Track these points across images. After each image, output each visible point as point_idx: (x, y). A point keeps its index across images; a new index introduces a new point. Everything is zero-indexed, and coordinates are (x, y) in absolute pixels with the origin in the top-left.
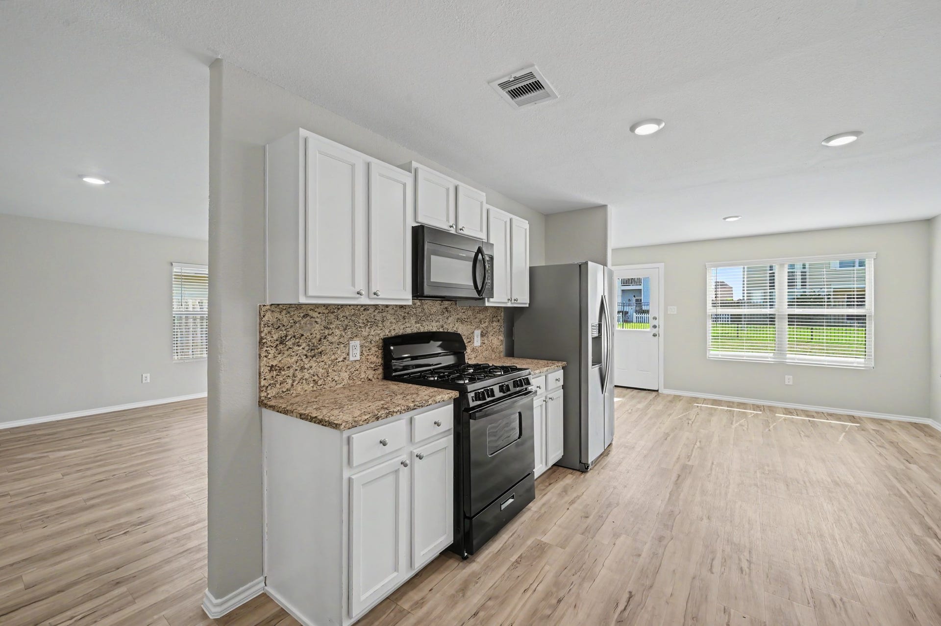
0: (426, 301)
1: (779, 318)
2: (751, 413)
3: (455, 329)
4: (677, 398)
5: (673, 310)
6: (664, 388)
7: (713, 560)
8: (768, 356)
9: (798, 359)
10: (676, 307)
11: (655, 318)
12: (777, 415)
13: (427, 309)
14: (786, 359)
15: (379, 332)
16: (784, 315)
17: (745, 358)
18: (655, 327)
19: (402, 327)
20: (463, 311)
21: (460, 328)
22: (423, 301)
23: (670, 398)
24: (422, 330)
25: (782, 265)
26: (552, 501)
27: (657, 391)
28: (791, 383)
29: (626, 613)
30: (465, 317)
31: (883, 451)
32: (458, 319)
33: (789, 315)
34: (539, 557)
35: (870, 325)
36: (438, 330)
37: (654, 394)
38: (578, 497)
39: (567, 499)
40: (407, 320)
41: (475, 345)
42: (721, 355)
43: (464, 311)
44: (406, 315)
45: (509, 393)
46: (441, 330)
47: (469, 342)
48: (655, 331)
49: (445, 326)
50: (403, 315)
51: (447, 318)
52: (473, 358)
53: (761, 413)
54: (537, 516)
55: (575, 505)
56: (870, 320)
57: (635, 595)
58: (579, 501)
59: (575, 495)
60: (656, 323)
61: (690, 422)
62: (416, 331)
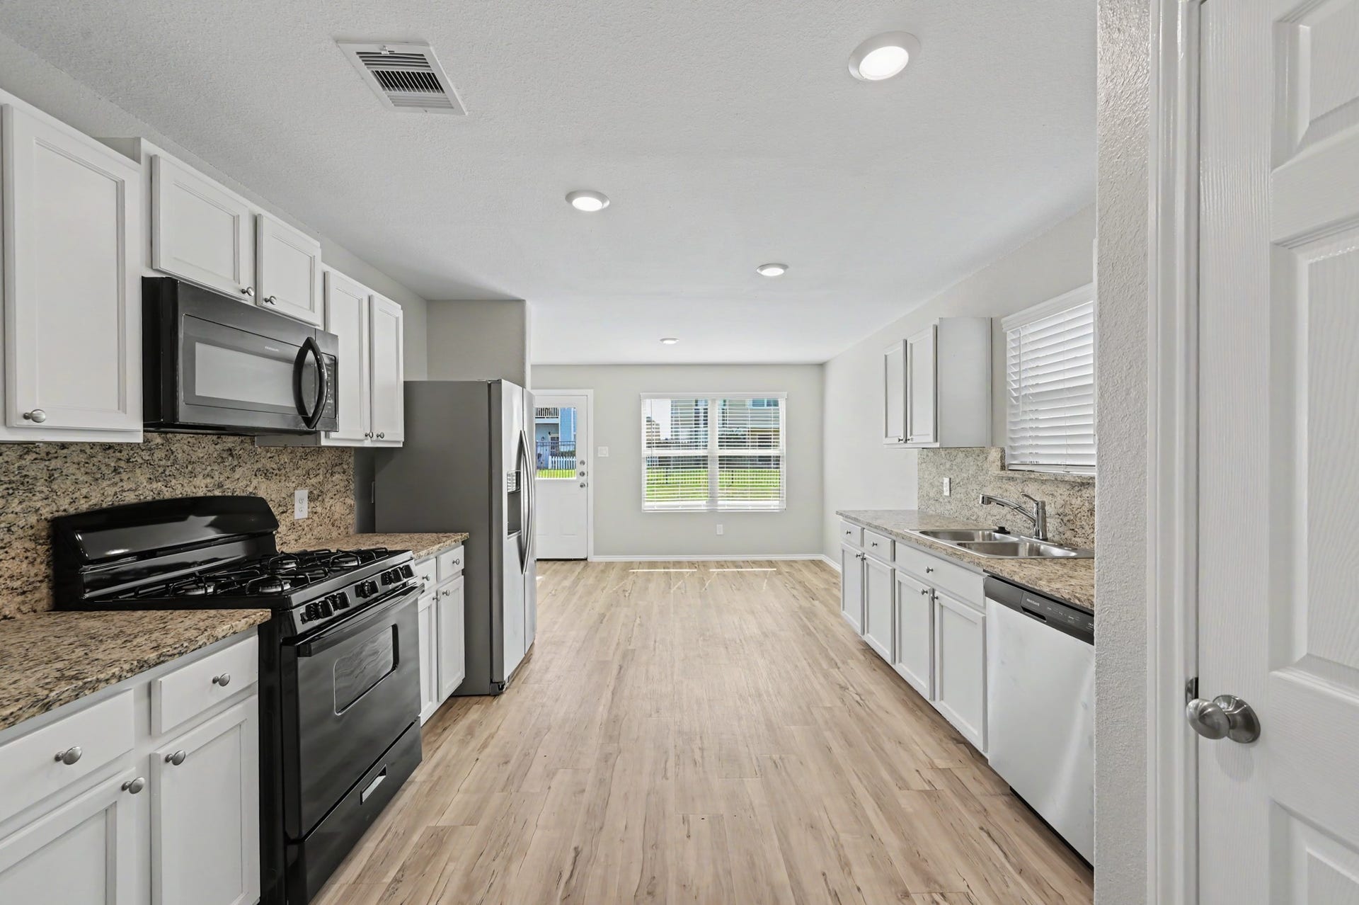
0: (179, 436)
1: (711, 460)
2: (687, 572)
3: (250, 489)
4: (609, 565)
5: (604, 452)
6: (595, 554)
7: (666, 762)
8: (701, 504)
9: (728, 505)
10: (607, 448)
11: (582, 463)
12: (711, 570)
13: (180, 451)
14: (717, 506)
15: (39, 504)
16: (715, 457)
17: (680, 508)
18: (582, 474)
19: (111, 491)
20: (269, 455)
21: (263, 486)
22: (170, 436)
23: (601, 567)
24: (167, 494)
25: (714, 401)
26: (450, 756)
27: (586, 559)
28: (722, 533)
29: (573, 882)
30: (275, 466)
31: (795, 592)
32: (259, 470)
33: (720, 457)
34: (434, 855)
35: (783, 465)
36: (209, 494)
37: (583, 563)
38: (492, 736)
39: (475, 743)
40: (125, 476)
41: (296, 518)
42: (658, 506)
43: (273, 454)
44: (122, 464)
45: (374, 595)
46: (217, 493)
47: (283, 513)
48: (583, 480)
49: (228, 485)
50: (113, 464)
51: (233, 469)
52: (293, 542)
53: (696, 570)
54: (426, 788)
55: (487, 751)
56: (783, 461)
57: (582, 850)
58: (493, 742)
59: (485, 735)
60: (583, 468)
61: (627, 595)
62: (149, 498)
